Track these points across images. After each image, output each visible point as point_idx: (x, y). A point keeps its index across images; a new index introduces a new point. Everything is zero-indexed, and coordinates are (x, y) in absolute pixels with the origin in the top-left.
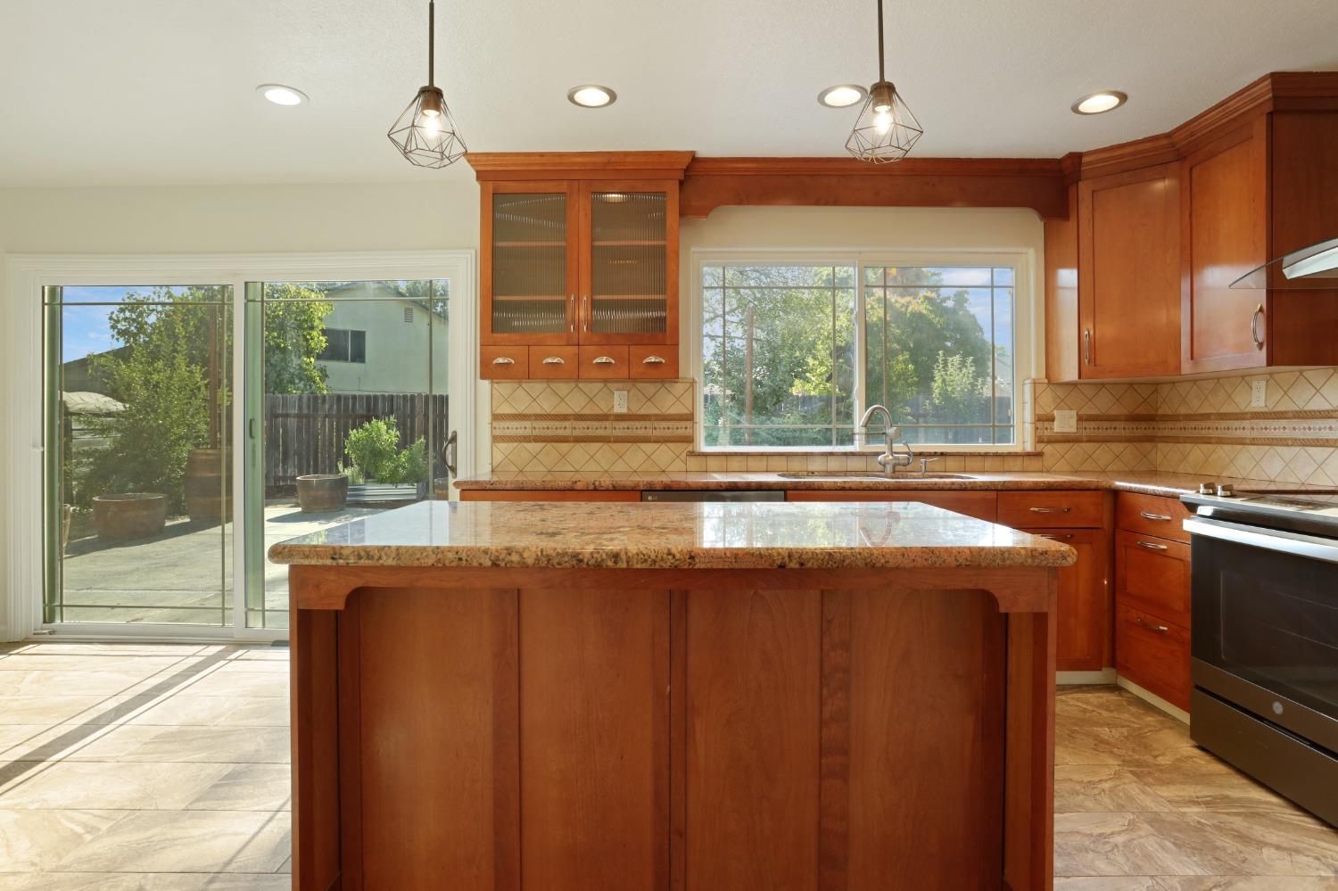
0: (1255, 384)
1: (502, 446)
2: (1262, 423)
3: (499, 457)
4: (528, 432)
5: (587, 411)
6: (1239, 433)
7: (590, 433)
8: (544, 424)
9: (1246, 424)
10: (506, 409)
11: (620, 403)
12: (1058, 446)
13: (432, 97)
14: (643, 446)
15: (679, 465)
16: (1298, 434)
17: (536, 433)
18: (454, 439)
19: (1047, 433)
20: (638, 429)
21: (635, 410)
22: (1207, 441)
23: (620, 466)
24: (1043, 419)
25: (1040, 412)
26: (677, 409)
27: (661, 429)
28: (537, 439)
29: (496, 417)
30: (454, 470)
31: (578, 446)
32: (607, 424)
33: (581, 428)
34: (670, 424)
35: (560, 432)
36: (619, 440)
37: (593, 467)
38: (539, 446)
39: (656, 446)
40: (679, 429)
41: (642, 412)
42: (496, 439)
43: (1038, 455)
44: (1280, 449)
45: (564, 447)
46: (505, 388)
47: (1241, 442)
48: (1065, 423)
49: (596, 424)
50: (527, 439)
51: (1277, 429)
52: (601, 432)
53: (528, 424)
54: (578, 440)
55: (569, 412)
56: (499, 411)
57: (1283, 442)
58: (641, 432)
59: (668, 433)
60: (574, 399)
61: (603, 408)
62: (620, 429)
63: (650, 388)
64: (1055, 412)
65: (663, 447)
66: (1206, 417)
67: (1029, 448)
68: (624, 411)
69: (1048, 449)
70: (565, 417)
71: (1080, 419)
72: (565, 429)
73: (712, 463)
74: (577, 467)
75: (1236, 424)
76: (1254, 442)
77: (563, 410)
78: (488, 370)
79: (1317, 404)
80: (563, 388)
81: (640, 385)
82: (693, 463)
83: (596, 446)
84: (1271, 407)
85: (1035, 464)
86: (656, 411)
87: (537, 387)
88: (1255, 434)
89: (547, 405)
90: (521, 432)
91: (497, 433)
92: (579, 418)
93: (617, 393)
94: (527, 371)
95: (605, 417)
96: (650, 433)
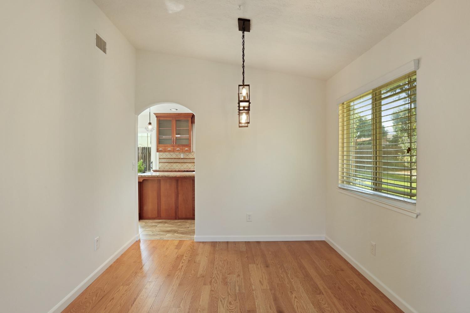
3: (160, 166)
4: (166, 161)
5: (176, 157)
7: (177, 161)
8: (168, 160)
10: (161, 157)
13: (150, 124)
14: (186, 164)
15: (192, 167)
18: (152, 163)
20: (185, 161)
21: (185, 157)
23: (182, 167)
26: (192, 157)
27: (189, 161)
28: (167, 163)
29: (160, 159)
30: (152, 168)
32: (180, 160)
33: (175, 161)
35: (171, 161)
36: (182, 163)
37: (177, 168)
38: (167, 164)
39: (189, 164)
40: (193, 161)
41: (186, 158)
42: (160, 163)
45: (172, 164)
46: (161, 153)
49: (178, 160)
50: (165, 163)
52: (179, 161)
53: (165, 160)
54: (175, 163)
58: (186, 161)
59: (191, 161)
60: (174, 155)
61: (179, 157)
62: (182, 161)
63: (187, 153)
68: (183, 157)
70: (172, 159)
72: (172, 161)
74: (174, 168)
77: (172, 157)
78: (158, 151)
80: (172, 153)
83: (178, 164)
86: (188, 158)
87: (167, 153)
89: (169, 157)
91: (160, 161)
92: (175, 159)
93: (181, 154)
94: (165, 151)
95: (179, 159)
96: (187, 161)
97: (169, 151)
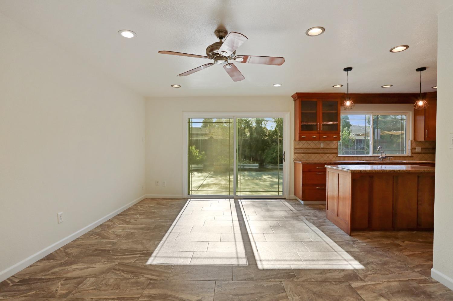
1: (296, 155)
3: (296, 157)
4: (302, 152)
5: (315, 147)
7: (315, 152)
8: (306, 150)
10: (297, 147)
11: (322, 145)
12: (417, 155)
14: (327, 155)
15: (334, 159)
17: (304, 152)
18: (284, 153)
19: (414, 152)
20: (326, 151)
21: (325, 147)
23: (322, 159)
24: (413, 149)
25: (413, 147)
26: (334, 147)
27: (331, 151)
28: (304, 153)
29: (295, 148)
30: (285, 160)
31: (313, 154)
32: (319, 150)
33: (314, 151)
34: (333, 150)
35: (309, 152)
36: (322, 153)
37: (316, 159)
38: (304, 155)
39: (329, 155)
40: (335, 151)
41: (327, 147)
42: (295, 153)
43: (411, 157)
45: (310, 155)
48: (418, 149)
49: (317, 150)
50: (302, 153)
52: (318, 152)
53: (302, 150)
55: (311, 147)
56: (295, 147)
59: (332, 152)
60: (312, 144)
61: (318, 147)
62: (321, 151)
63: (328, 142)
64: (416, 147)
65: (331, 155)
67: (410, 155)
68: (323, 147)
69: (414, 155)
71: (422, 149)
72: (311, 151)
73: (342, 158)
74: (313, 159)
80: (310, 142)
81: (326, 142)
82: (337, 158)
83: (316, 155)
85: (411, 159)
86: (329, 147)
89: (306, 146)
90: (300, 152)
91: (296, 152)
92: (313, 148)
93: (321, 143)
94: (309, 139)
95: (319, 148)
96: (328, 152)
97: (314, 139)
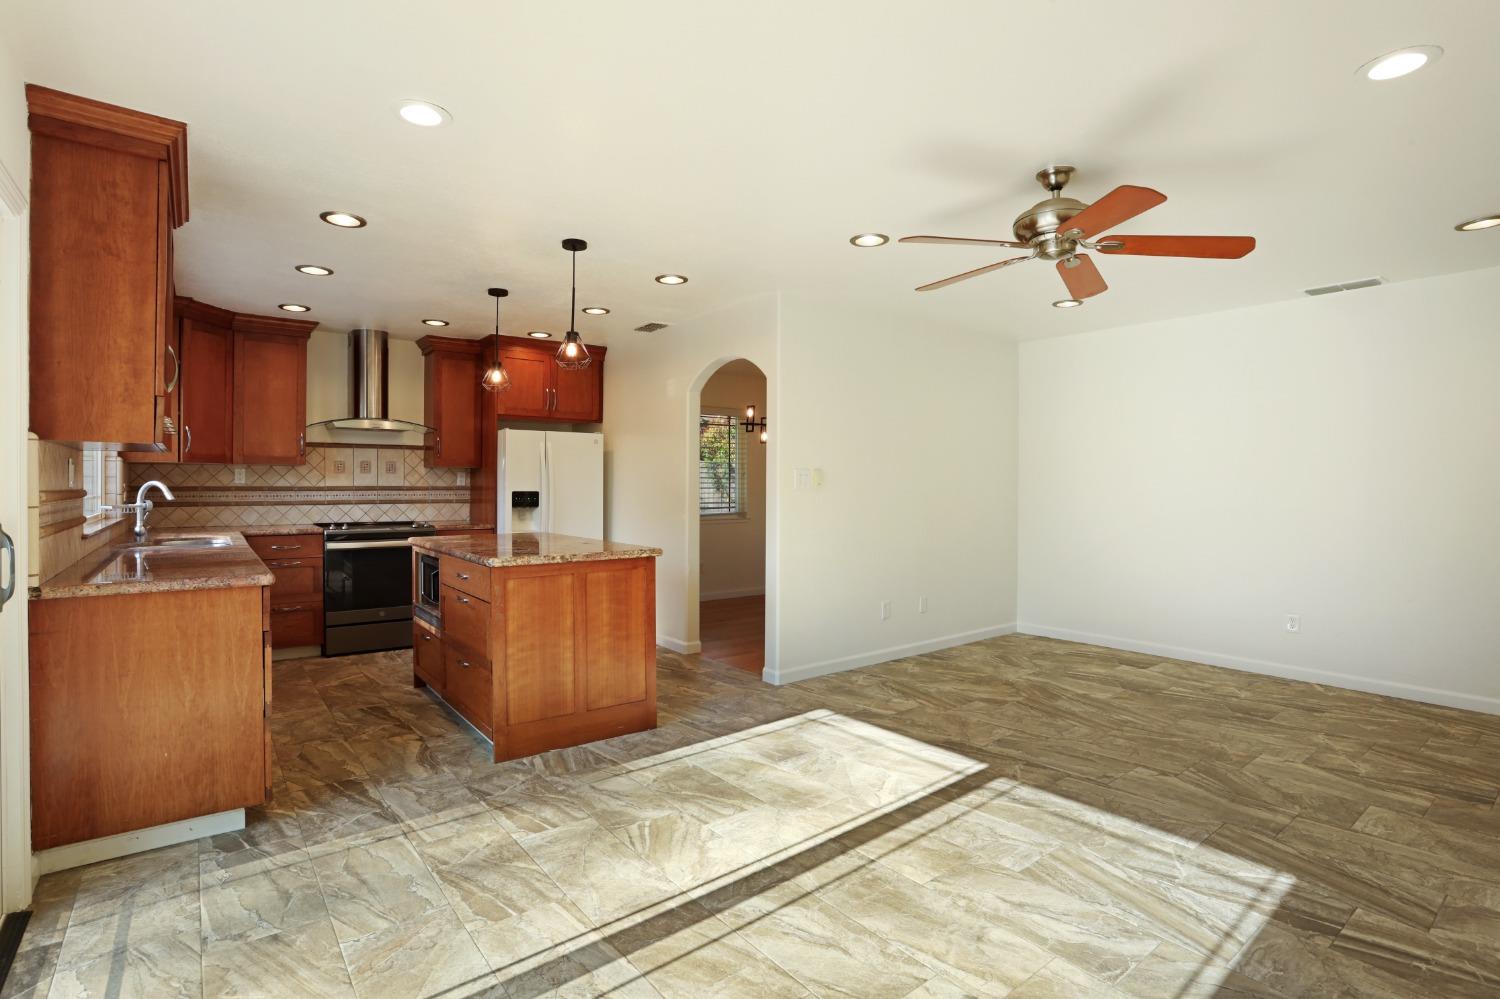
0: (237, 471)
2: (242, 493)
6: (223, 499)
9: (230, 493)
16: (270, 499)
22: (195, 504)
44: (256, 508)
47: (227, 504)
51: (255, 496)
57: (261, 504)
66: (194, 489)
75: (219, 493)
76: (237, 504)
79: (281, 483)
84: (249, 484)
88: (237, 500)
